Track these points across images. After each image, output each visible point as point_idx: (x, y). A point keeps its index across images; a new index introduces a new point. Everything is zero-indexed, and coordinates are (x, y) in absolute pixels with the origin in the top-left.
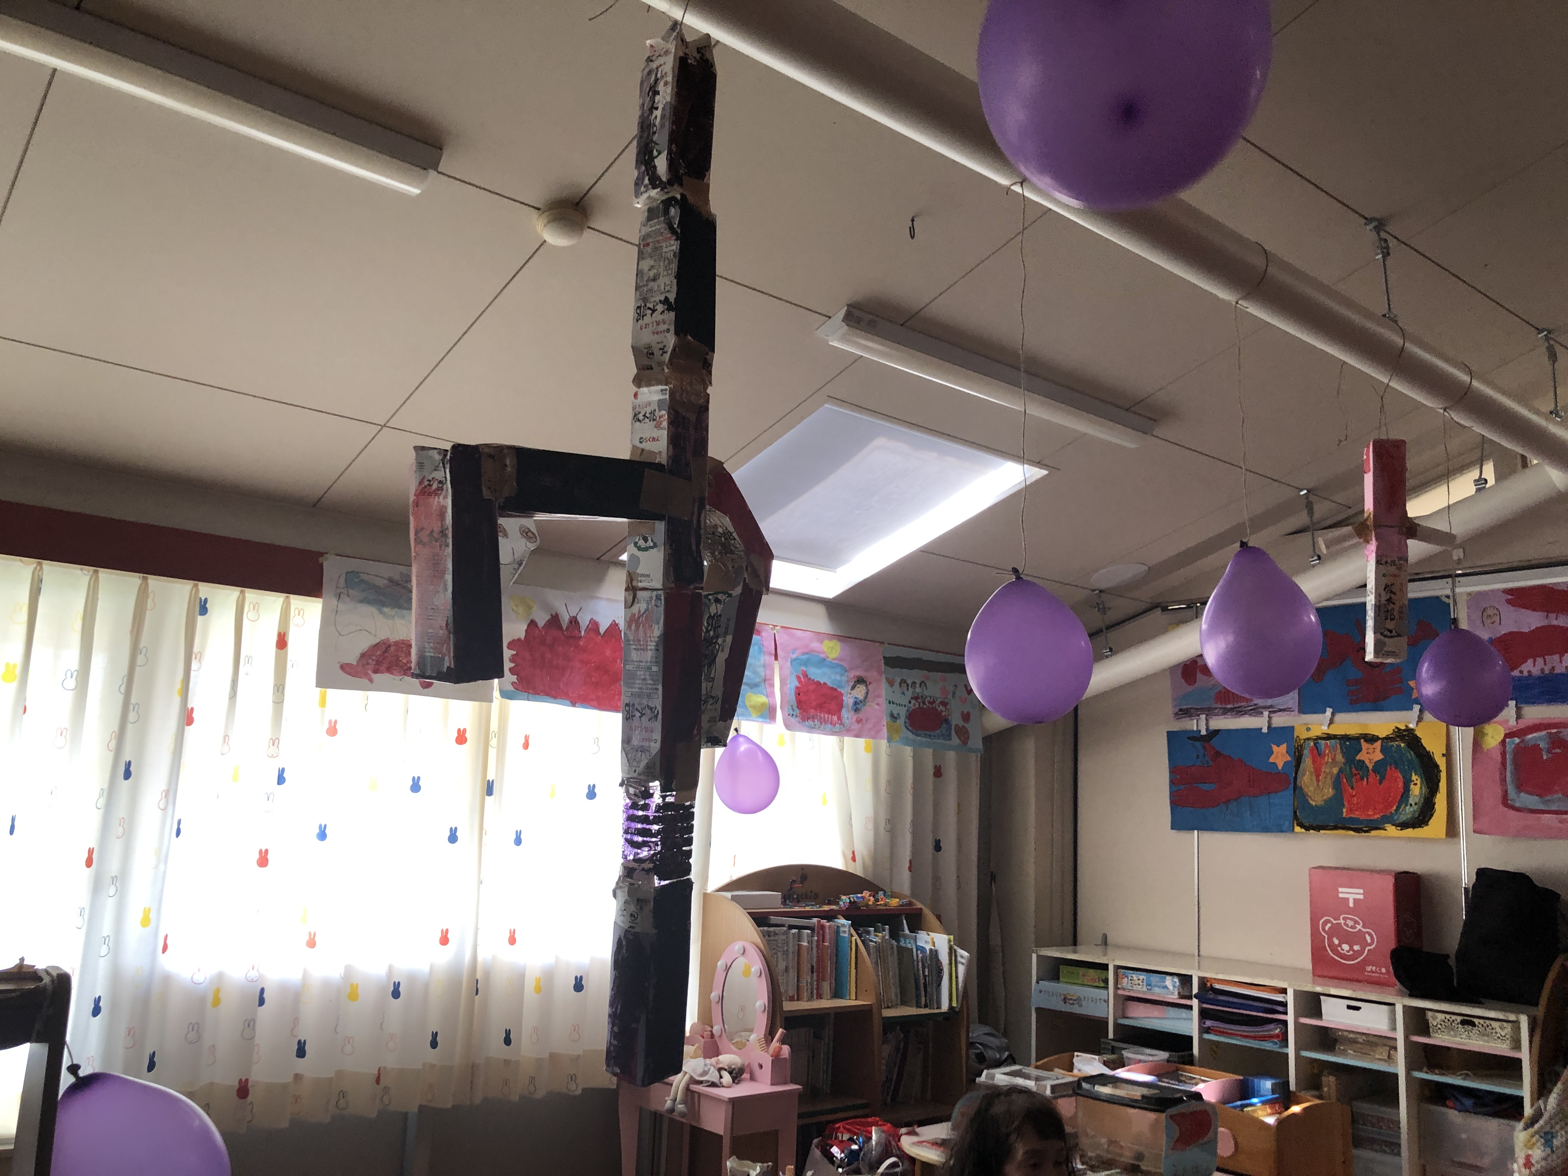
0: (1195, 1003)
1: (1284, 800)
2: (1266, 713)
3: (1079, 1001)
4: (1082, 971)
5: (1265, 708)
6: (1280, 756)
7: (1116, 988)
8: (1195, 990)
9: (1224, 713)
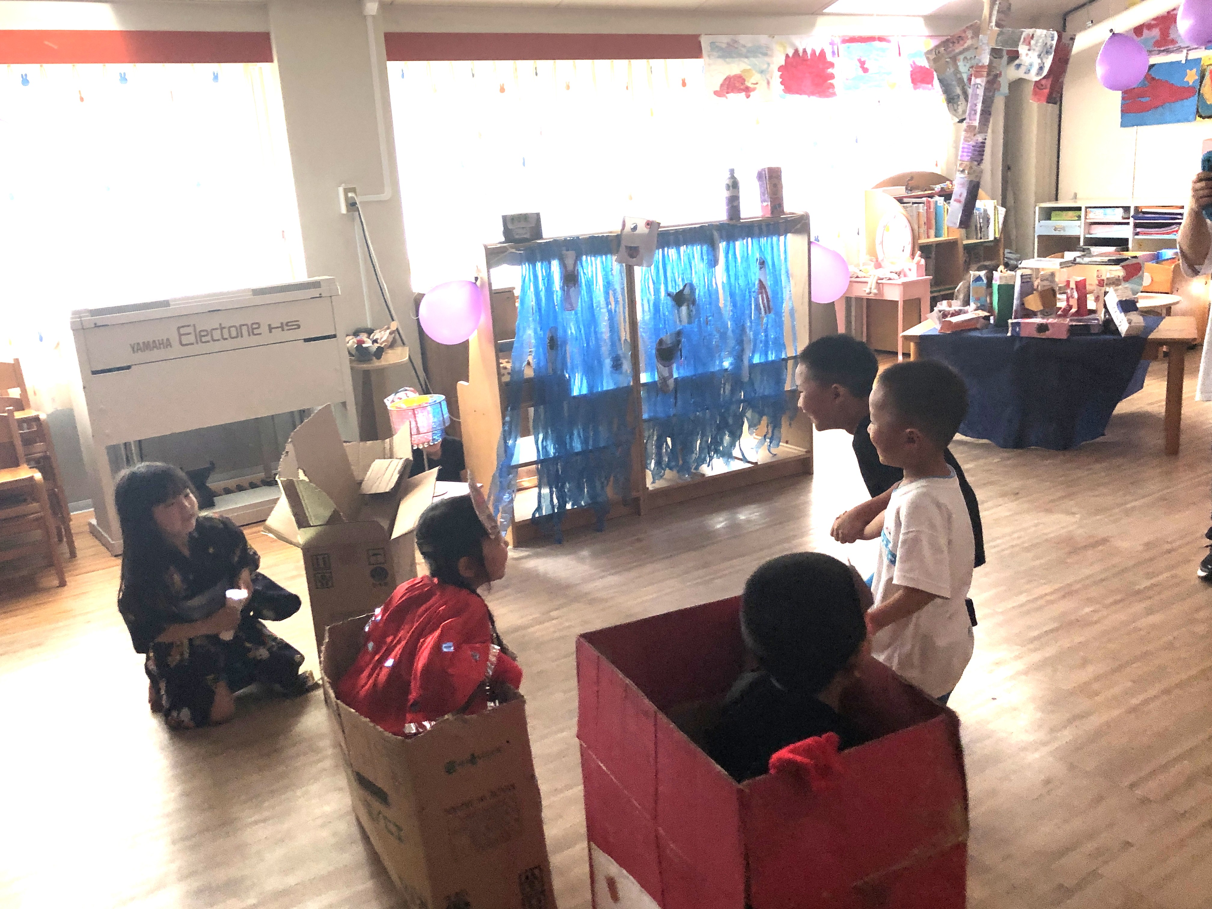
0: (1131, 221)
1: (1191, 103)
2: (1185, 51)
3: (1063, 229)
4: (1064, 213)
5: (1184, 48)
6: (1191, 77)
7: (1086, 219)
8: (1132, 213)
9: (1159, 54)
